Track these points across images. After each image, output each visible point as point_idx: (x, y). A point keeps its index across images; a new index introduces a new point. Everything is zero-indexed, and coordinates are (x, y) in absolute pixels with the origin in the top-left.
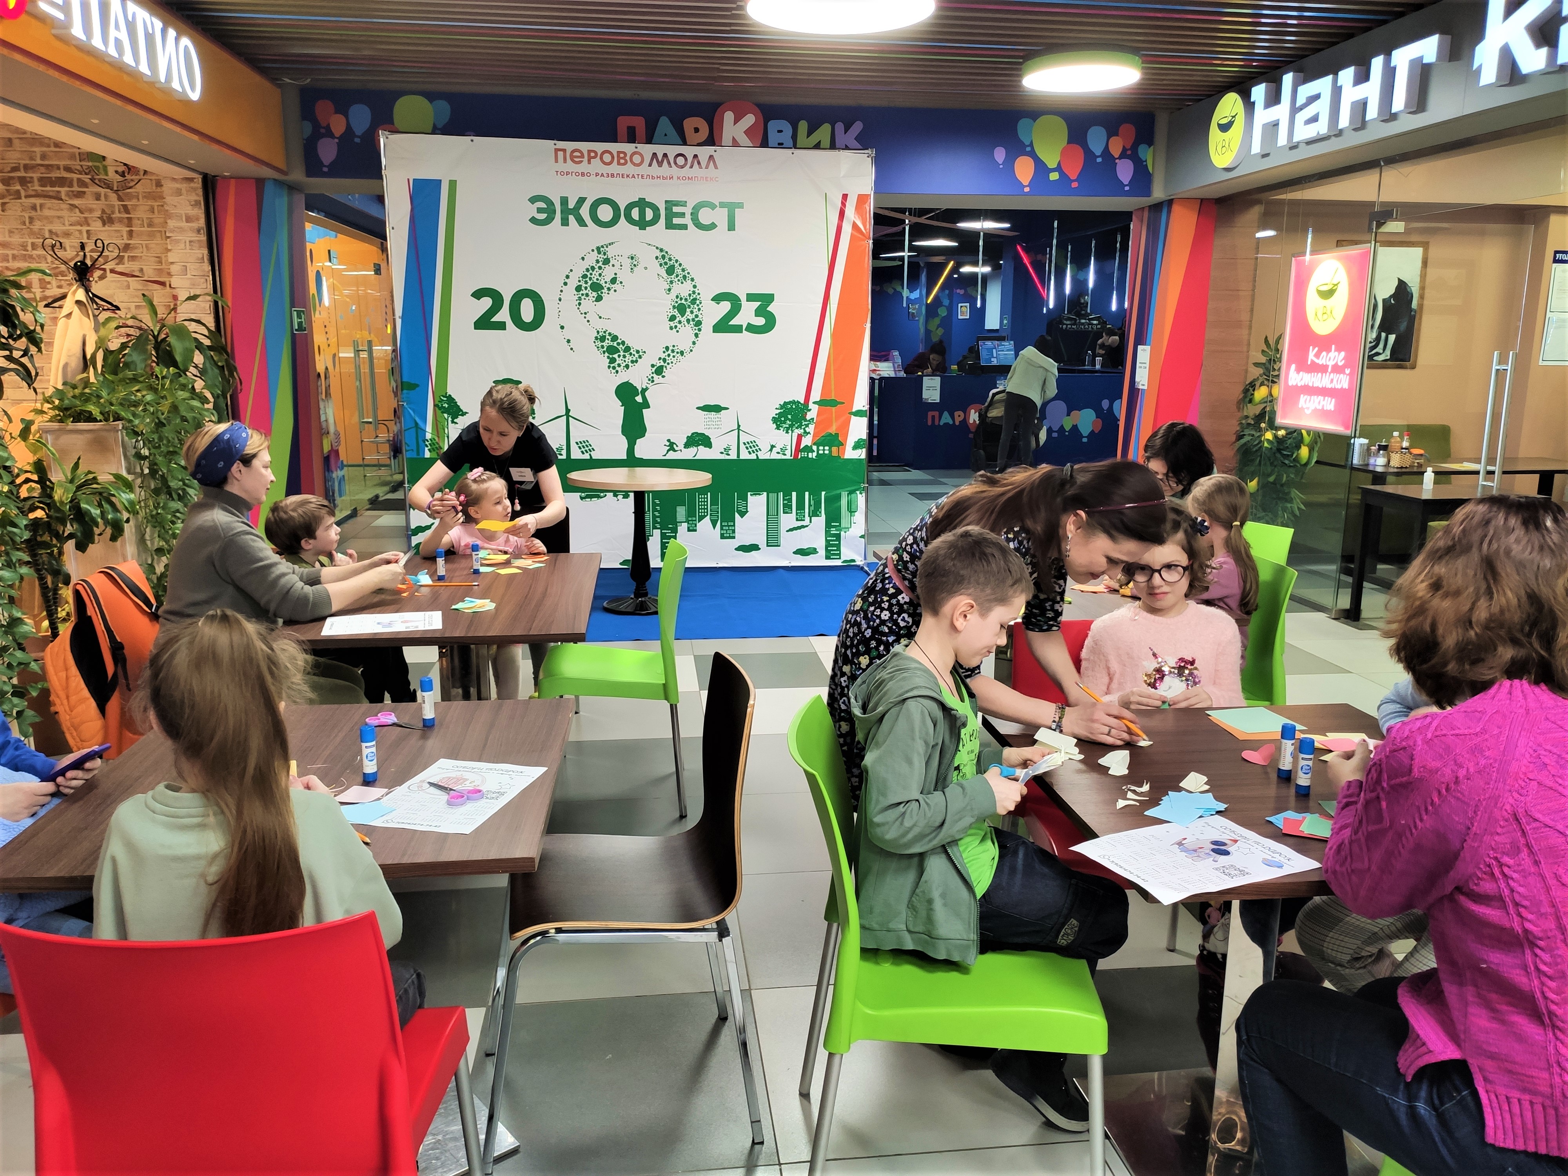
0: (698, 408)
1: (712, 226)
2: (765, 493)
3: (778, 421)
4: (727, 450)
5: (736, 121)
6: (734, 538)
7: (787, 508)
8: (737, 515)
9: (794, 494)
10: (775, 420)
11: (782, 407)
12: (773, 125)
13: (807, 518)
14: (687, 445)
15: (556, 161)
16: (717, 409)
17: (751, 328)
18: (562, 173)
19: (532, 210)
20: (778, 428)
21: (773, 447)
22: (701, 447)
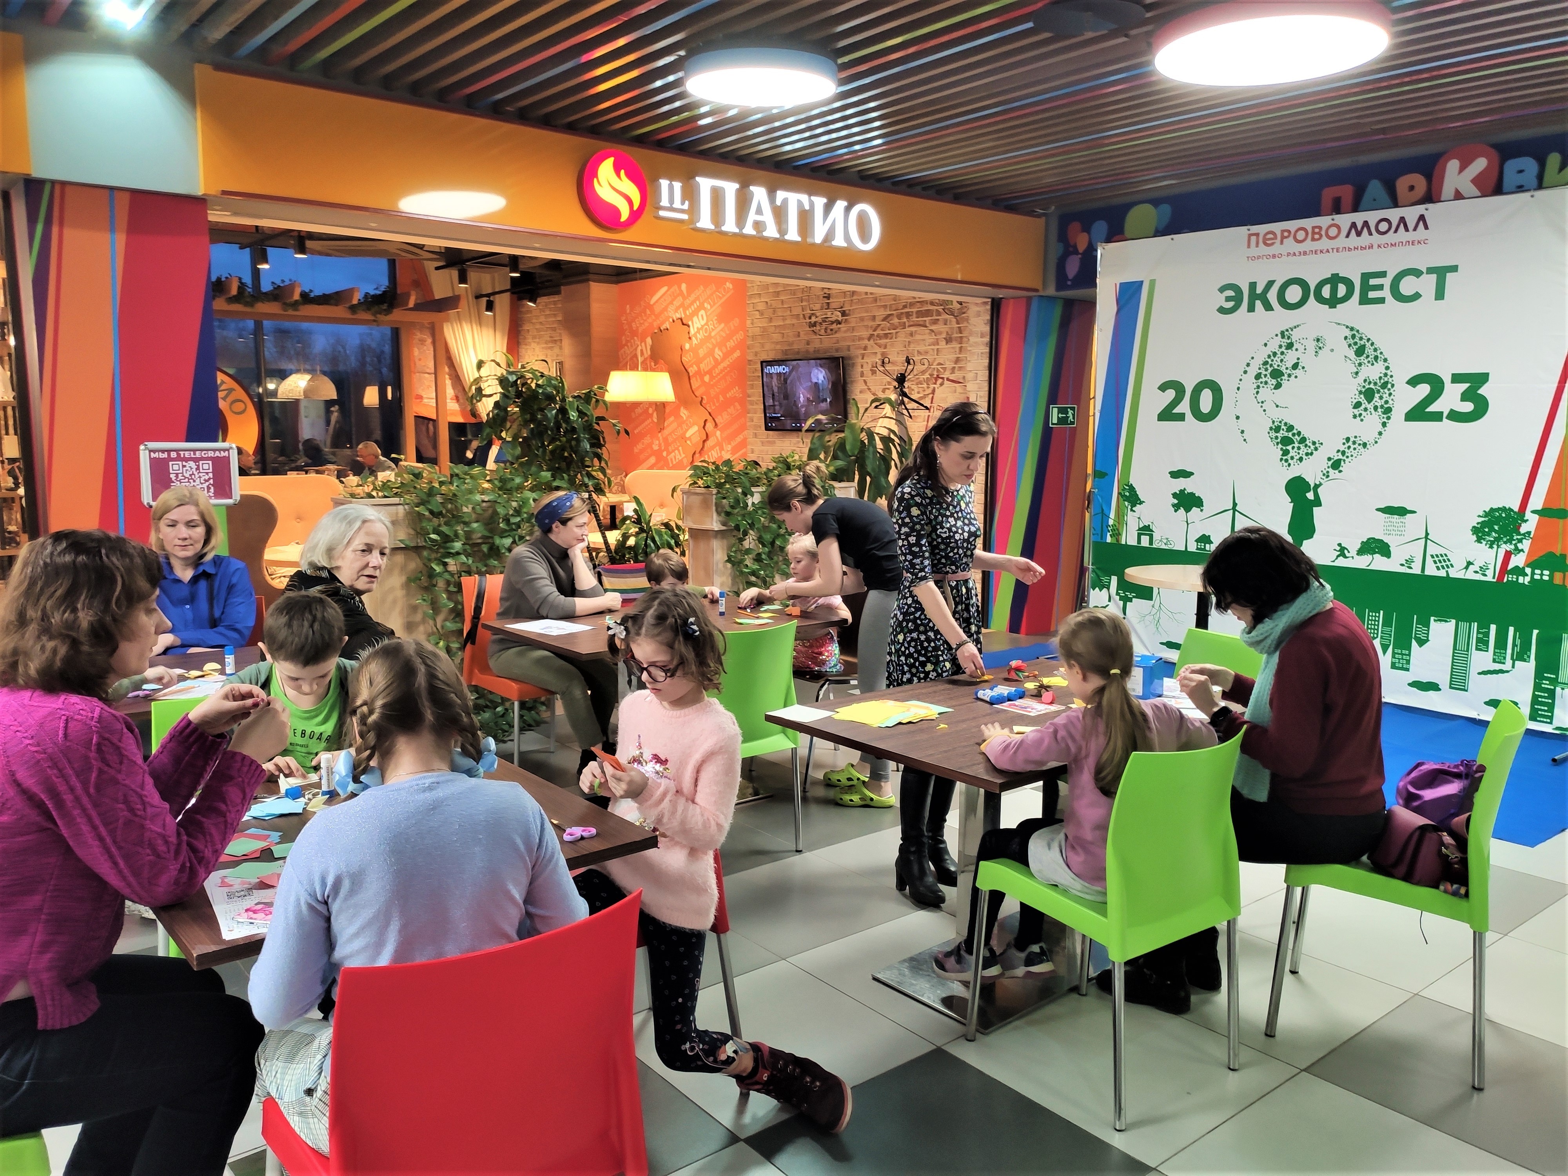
0: (1378, 510)
1: (1416, 296)
2: (1454, 621)
3: (1479, 532)
4: (1409, 562)
5: (1462, 169)
6: (1408, 670)
7: (1482, 644)
8: (1414, 643)
9: (1493, 628)
10: (1475, 530)
11: (1487, 514)
12: (1511, 166)
13: (1509, 662)
14: (1360, 552)
15: (1249, 246)
16: (1401, 512)
17: (1455, 416)
18: (1253, 258)
19: (1220, 300)
20: (1479, 540)
21: (1469, 563)
22: (1377, 556)
